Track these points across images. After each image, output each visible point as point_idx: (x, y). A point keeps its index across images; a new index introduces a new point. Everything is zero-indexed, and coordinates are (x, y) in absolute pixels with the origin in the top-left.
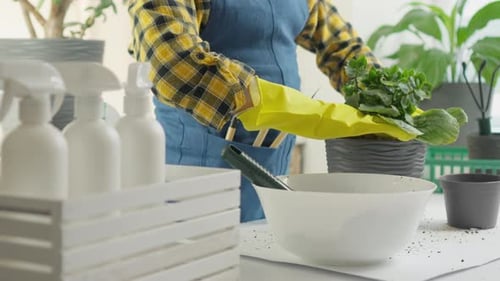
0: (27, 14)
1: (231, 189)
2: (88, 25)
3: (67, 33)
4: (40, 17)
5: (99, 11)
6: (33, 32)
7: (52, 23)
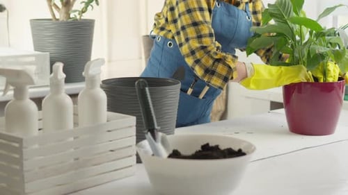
0: (50, 6)
1: (131, 127)
2: (83, 12)
3: (72, 15)
4: (57, 7)
5: (87, 4)
6: (54, 15)
7: (63, 10)
